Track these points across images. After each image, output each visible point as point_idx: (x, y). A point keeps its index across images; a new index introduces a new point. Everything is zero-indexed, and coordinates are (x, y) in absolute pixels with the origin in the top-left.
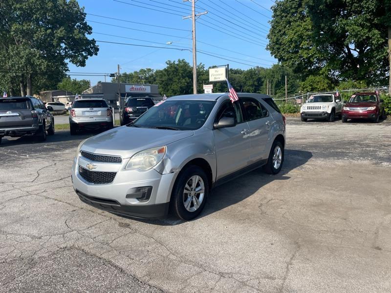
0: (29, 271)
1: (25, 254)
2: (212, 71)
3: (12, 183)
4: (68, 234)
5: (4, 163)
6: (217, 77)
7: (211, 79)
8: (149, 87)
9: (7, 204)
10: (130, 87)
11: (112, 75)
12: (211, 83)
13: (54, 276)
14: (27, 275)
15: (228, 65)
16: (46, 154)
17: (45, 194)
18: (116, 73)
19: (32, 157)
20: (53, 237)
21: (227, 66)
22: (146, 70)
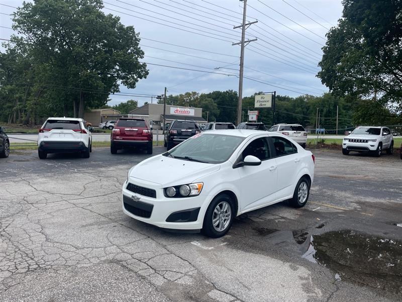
0: (72, 279)
1: (70, 263)
2: (257, 98)
3: (61, 195)
4: (108, 248)
5: (55, 175)
6: (263, 103)
7: (257, 105)
8: (194, 110)
9: (55, 214)
10: (176, 109)
11: (159, 97)
12: (256, 109)
13: (94, 286)
14: (70, 283)
15: (275, 92)
16: (92, 170)
17: (89, 208)
18: (163, 95)
19: (79, 172)
20: (94, 249)
21: (273, 93)
22: (191, 93)
